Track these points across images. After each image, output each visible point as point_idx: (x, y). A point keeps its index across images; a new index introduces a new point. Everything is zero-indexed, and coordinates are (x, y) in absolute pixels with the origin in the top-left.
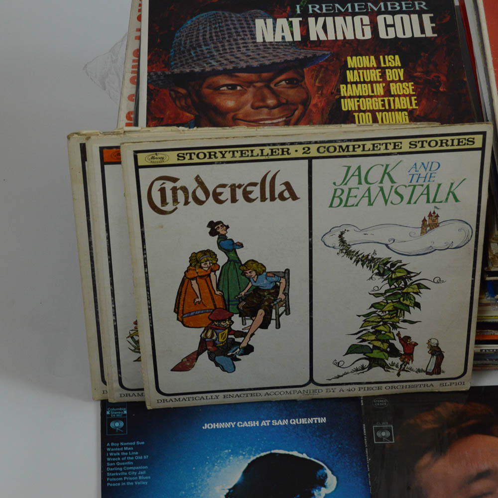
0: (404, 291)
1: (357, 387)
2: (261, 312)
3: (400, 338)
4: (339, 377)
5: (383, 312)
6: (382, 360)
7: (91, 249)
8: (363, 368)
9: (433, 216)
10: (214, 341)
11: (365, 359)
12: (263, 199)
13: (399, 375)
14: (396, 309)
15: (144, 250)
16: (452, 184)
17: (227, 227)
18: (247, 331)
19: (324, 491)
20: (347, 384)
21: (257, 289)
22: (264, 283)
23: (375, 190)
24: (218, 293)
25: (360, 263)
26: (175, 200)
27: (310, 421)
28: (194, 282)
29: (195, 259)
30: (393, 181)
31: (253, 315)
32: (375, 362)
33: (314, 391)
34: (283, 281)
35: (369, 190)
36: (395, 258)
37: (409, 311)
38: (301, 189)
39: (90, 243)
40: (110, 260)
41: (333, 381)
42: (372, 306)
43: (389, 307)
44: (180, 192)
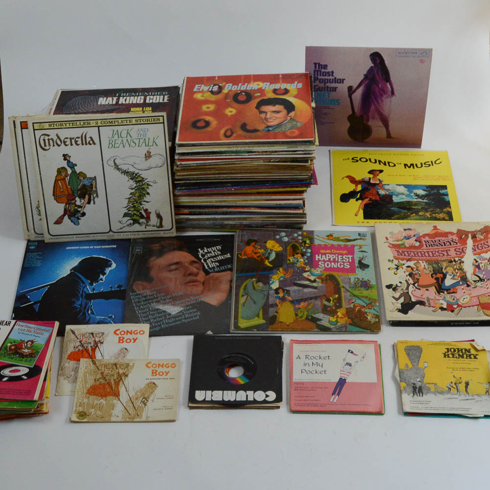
0: (143, 187)
1: (130, 233)
2: (87, 196)
3: (143, 209)
4: (121, 228)
5: (135, 197)
6: (138, 220)
7: (19, 167)
8: (131, 224)
9: (149, 152)
10: (70, 210)
11: (131, 219)
12: (83, 144)
13: (146, 228)
14: (140, 195)
15: (39, 167)
16: (154, 138)
17: (70, 157)
18: (82, 205)
19: (110, 269)
20: (126, 232)
21: (84, 186)
22: (86, 182)
23: (125, 141)
24: (69, 187)
25: (123, 174)
26: (49, 145)
27: (110, 247)
28: (59, 182)
29: (60, 171)
30: (131, 137)
31: (84, 198)
32: (136, 222)
33: (112, 235)
34: (94, 181)
35: (122, 140)
36: (136, 171)
37: (145, 196)
38: (97, 140)
39: (19, 165)
40: (27, 171)
41: (120, 231)
42: (131, 194)
43: (137, 195)
44: (51, 141)
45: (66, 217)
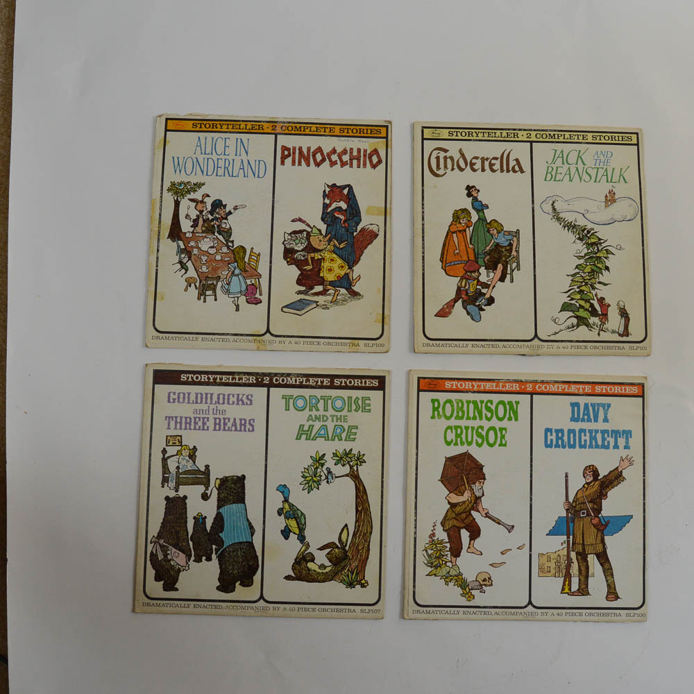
0: (598, 255)
1: (569, 345)
2: (500, 266)
3: (597, 298)
4: (556, 333)
5: (584, 273)
6: (586, 319)
8: (573, 326)
9: (612, 193)
10: (467, 290)
11: (574, 317)
12: (502, 171)
13: (599, 334)
14: (593, 271)
15: (423, 205)
16: (621, 169)
17: (479, 191)
18: (490, 283)
20: (562, 341)
21: (497, 245)
22: (502, 240)
23: (573, 170)
24: (471, 246)
25: (566, 228)
26: (446, 167)
28: (455, 235)
29: (457, 216)
30: (584, 164)
31: (495, 268)
32: (582, 321)
33: (538, 347)
34: (515, 239)
35: (569, 168)
36: (590, 226)
37: (602, 274)
38: (526, 165)
41: (553, 338)
42: (577, 267)
43: (588, 269)
44: (449, 161)
45: (459, 303)
